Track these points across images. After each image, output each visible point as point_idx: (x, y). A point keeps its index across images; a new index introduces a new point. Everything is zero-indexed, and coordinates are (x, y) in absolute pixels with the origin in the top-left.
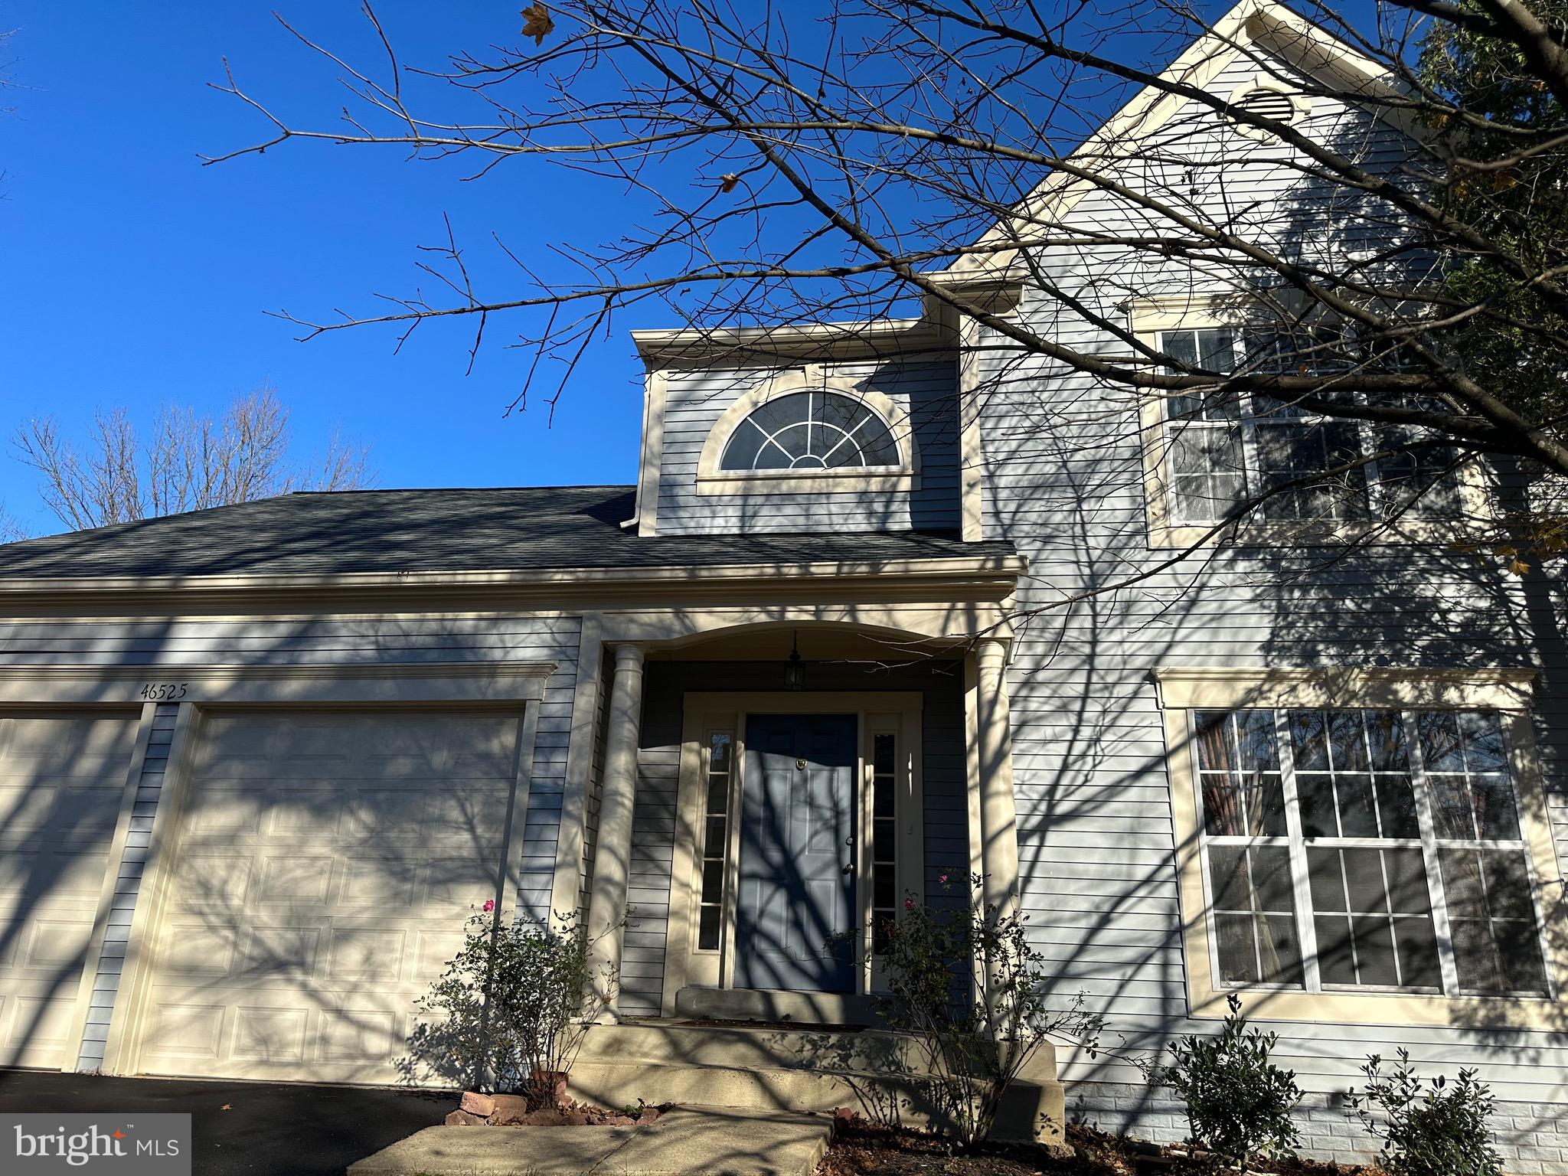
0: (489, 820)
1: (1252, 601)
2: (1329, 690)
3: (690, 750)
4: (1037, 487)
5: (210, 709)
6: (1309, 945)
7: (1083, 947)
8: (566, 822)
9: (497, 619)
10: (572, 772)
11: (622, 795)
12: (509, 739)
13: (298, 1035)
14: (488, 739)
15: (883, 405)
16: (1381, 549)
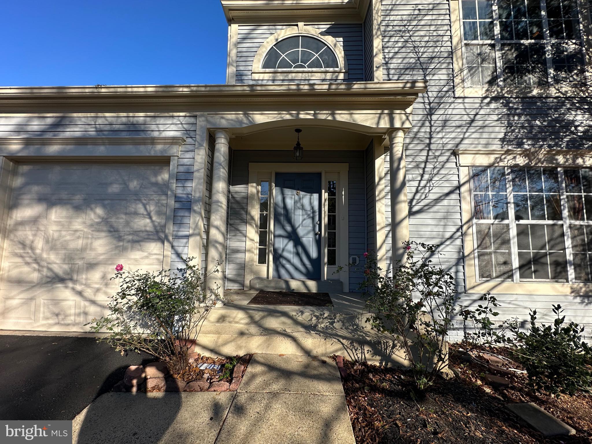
0: (159, 213)
1: (497, 120)
2: (529, 159)
3: (252, 186)
4: (407, 69)
6: (516, 263)
8: (193, 215)
9: (154, 117)
10: (195, 191)
11: (221, 203)
12: (166, 176)
13: (72, 311)
14: (156, 176)
15: (332, 42)
16: (551, 99)
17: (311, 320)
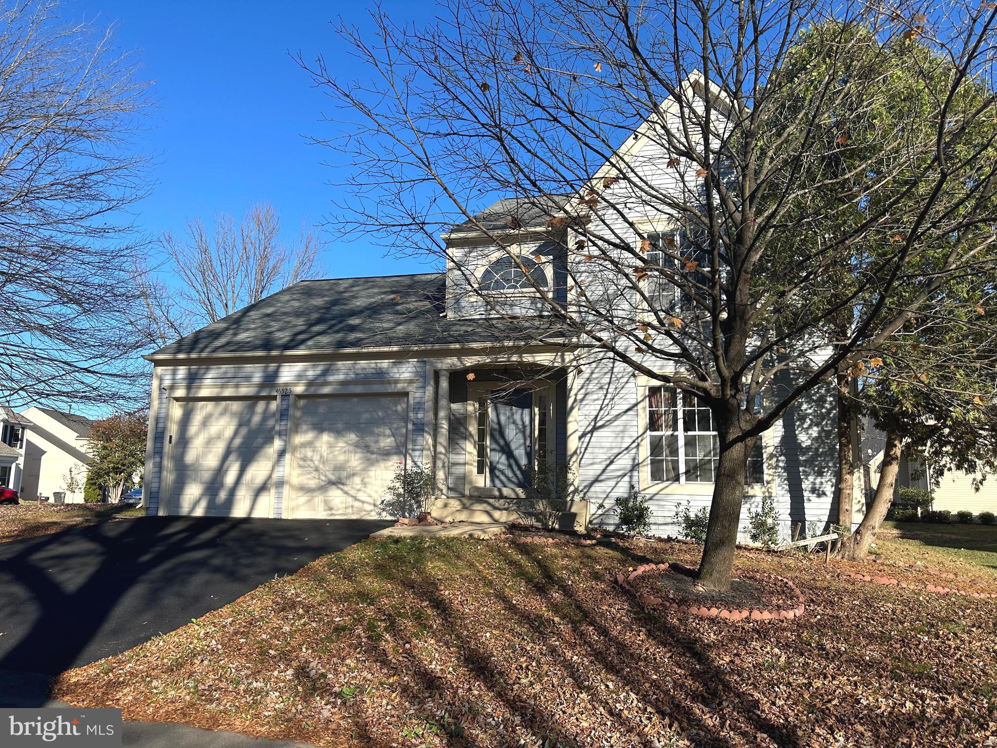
3: (470, 404)
5: (299, 397)
6: (682, 469)
7: (604, 471)
8: (425, 434)
10: (426, 417)
12: (404, 406)
13: (342, 505)
14: (396, 406)
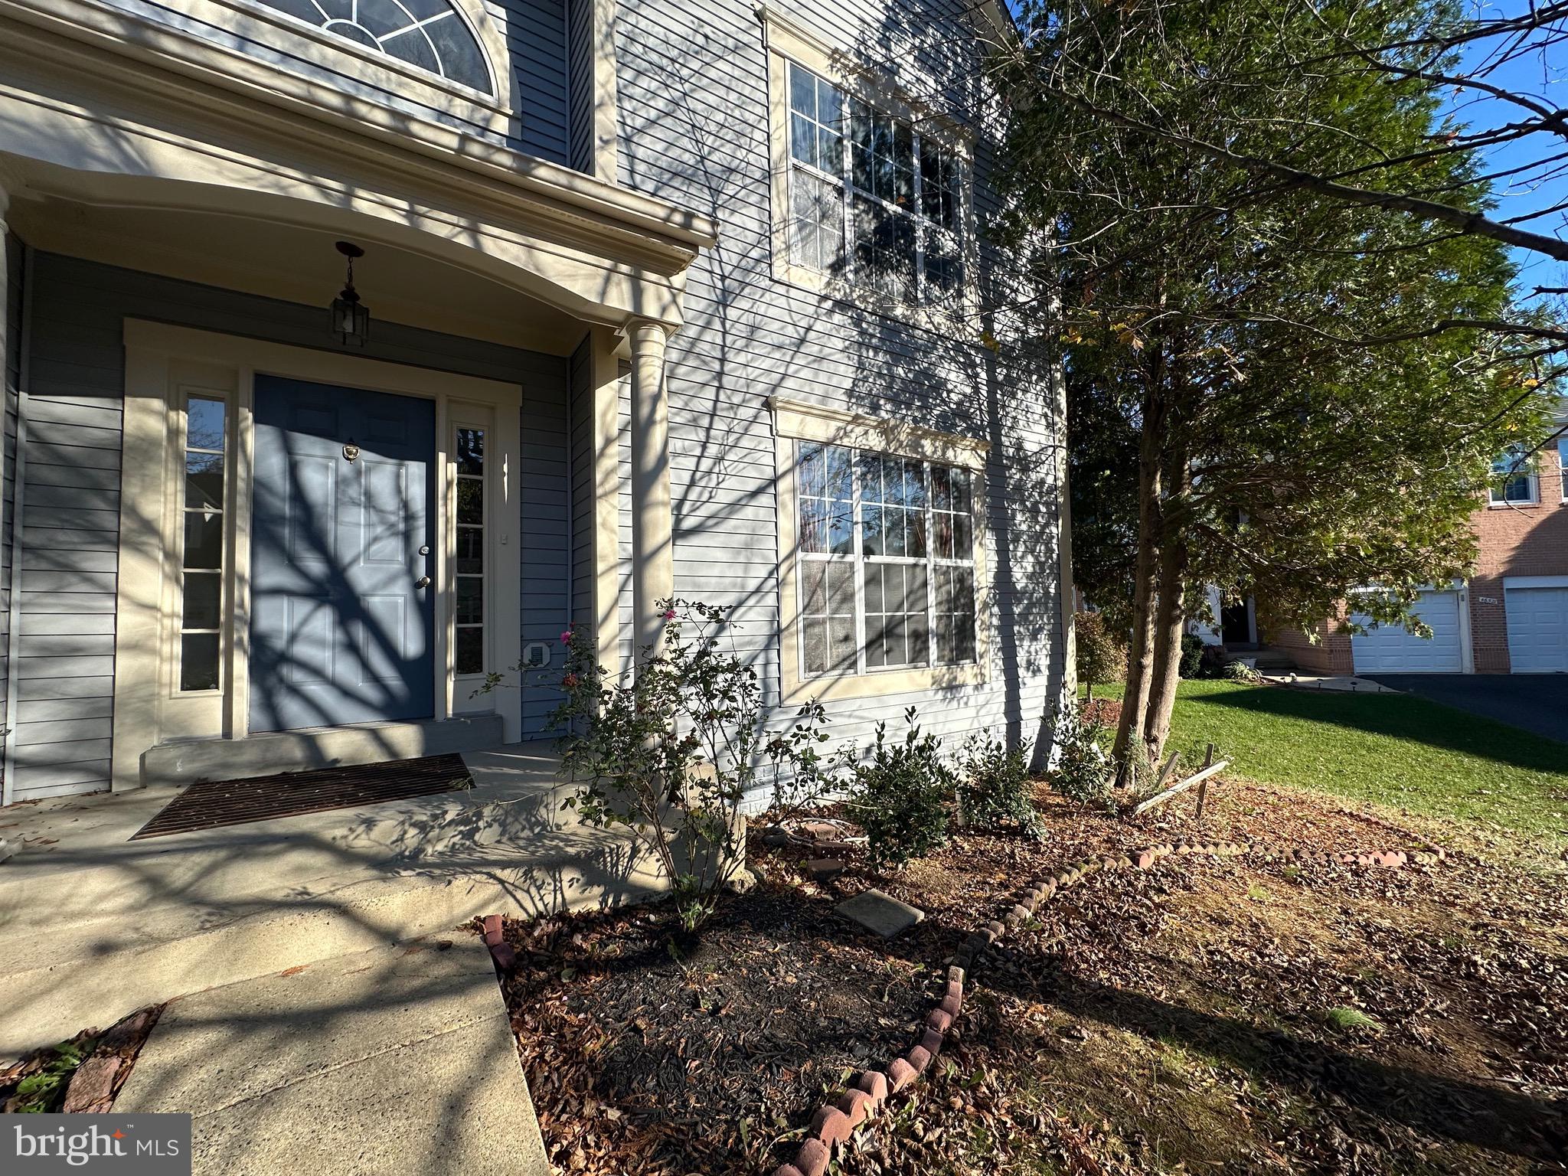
1: (842, 351)
2: (887, 438)
3: (145, 409)
4: (675, 174)
6: (861, 639)
15: (472, 6)
16: (920, 332)
17: (401, 839)
